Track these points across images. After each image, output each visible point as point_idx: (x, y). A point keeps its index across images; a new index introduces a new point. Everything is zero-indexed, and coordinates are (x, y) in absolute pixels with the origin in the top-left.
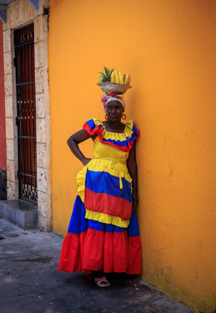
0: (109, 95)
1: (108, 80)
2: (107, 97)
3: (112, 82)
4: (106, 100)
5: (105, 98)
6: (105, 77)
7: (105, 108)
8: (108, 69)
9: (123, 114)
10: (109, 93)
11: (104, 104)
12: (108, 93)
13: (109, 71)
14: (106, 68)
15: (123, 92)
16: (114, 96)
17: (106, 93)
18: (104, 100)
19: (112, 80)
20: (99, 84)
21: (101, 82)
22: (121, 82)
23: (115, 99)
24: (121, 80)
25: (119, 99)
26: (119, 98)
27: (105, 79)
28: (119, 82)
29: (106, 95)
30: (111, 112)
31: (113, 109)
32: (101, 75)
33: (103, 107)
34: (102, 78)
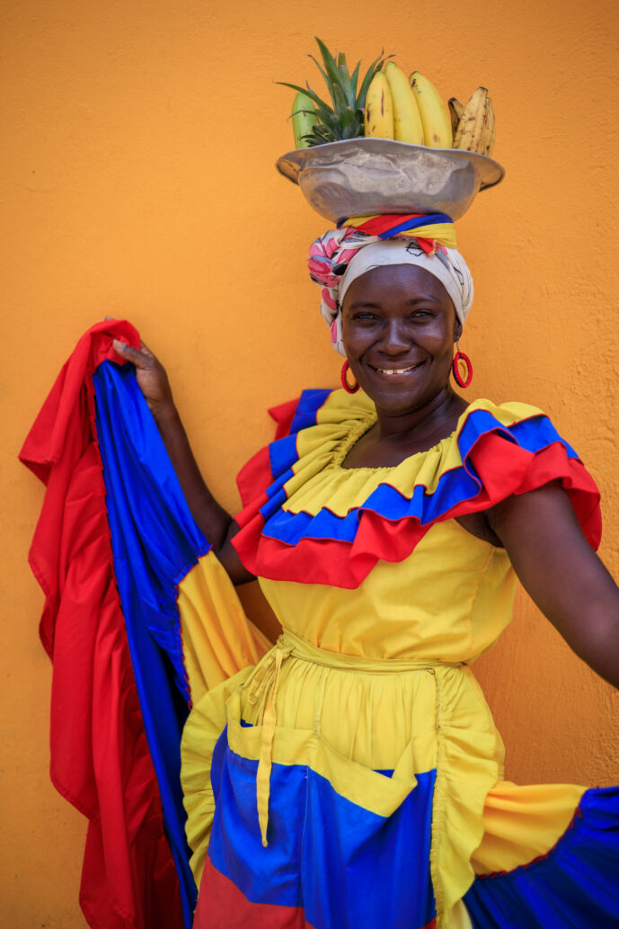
0: (362, 231)
1: (346, 130)
2: (347, 246)
3: (371, 136)
4: (341, 270)
5: (334, 254)
6: (323, 112)
7: (335, 316)
8: (342, 58)
9: (455, 352)
10: (358, 222)
11: (326, 294)
12: (347, 223)
14: (334, 54)
15: (446, 211)
16: (389, 237)
17: (340, 224)
18: (328, 271)
19: (379, 127)
20: (290, 168)
21: (305, 145)
22: (436, 138)
23: (398, 255)
24: (439, 122)
25: (426, 252)
26: (424, 245)
27: (331, 124)
28: (425, 141)
29: (338, 235)
30: (377, 342)
31: (387, 325)
32: (304, 103)
33: (326, 310)
34: (305, 125)
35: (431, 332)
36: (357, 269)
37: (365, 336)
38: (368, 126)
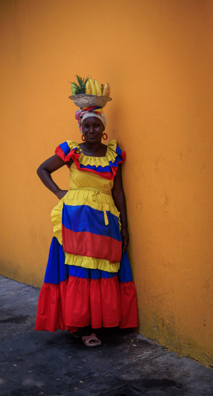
0: (85, 110)
1: (82, 91)
2: (82, 113)
3: (87, 93)
4: (82, 117)
5: (80, 114)
6: (78, 88)
7: (80, 126)
8: (81, 78)
9: (103, 133)
10: (85, 108)
11: (79, 122)
12: (83, 108)
13: (83, 80)
14: (79, 76)
15: (101, 106)
16: (90, 111)
17: (81, 108)
18: (79, 117)
19: (88, 91)
20: (71, 98)
21: (74, 94)
22: (99, 93)
23: (92, 115)
24: (99, 90)
25: (97, 114)
26: (97, 113)
27: (79, 90)
28: (97, 94)
29: (81, 111)
30: (88, 131)
31: (90, 127)
32: (73, 85)
33: (79, 125)
34: (74, 90)
35: (97, 129)
36: (85, 117)
37: (86, 130)
38: (86, 91)
